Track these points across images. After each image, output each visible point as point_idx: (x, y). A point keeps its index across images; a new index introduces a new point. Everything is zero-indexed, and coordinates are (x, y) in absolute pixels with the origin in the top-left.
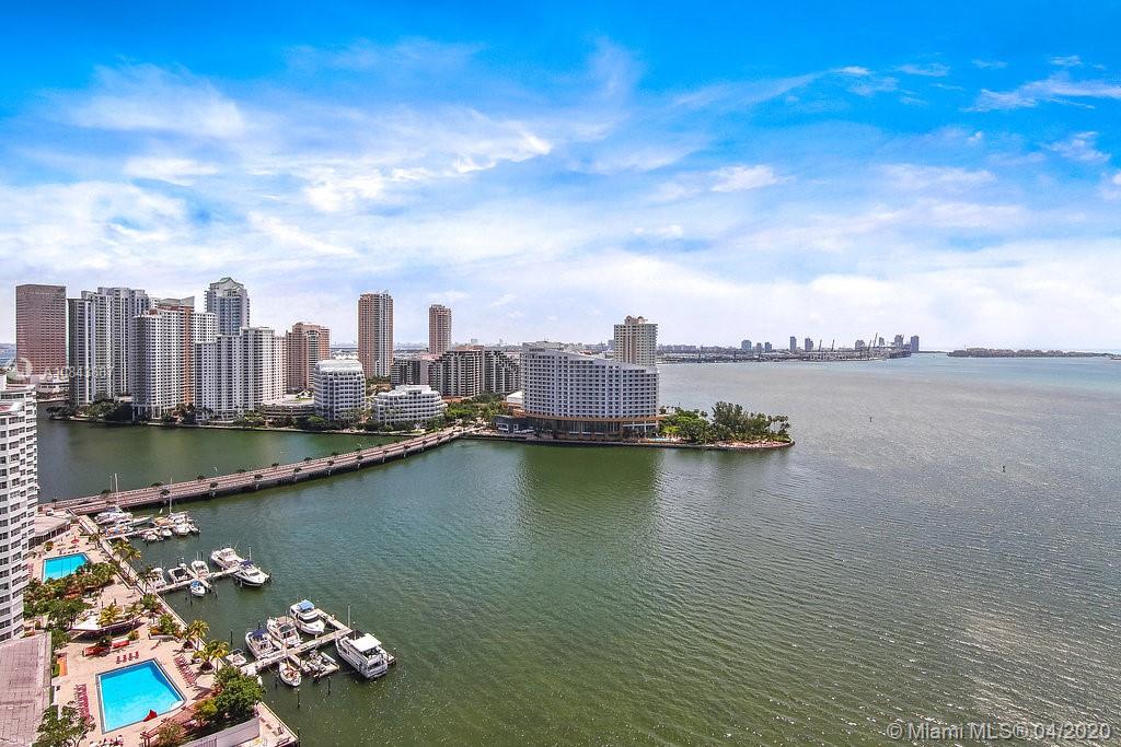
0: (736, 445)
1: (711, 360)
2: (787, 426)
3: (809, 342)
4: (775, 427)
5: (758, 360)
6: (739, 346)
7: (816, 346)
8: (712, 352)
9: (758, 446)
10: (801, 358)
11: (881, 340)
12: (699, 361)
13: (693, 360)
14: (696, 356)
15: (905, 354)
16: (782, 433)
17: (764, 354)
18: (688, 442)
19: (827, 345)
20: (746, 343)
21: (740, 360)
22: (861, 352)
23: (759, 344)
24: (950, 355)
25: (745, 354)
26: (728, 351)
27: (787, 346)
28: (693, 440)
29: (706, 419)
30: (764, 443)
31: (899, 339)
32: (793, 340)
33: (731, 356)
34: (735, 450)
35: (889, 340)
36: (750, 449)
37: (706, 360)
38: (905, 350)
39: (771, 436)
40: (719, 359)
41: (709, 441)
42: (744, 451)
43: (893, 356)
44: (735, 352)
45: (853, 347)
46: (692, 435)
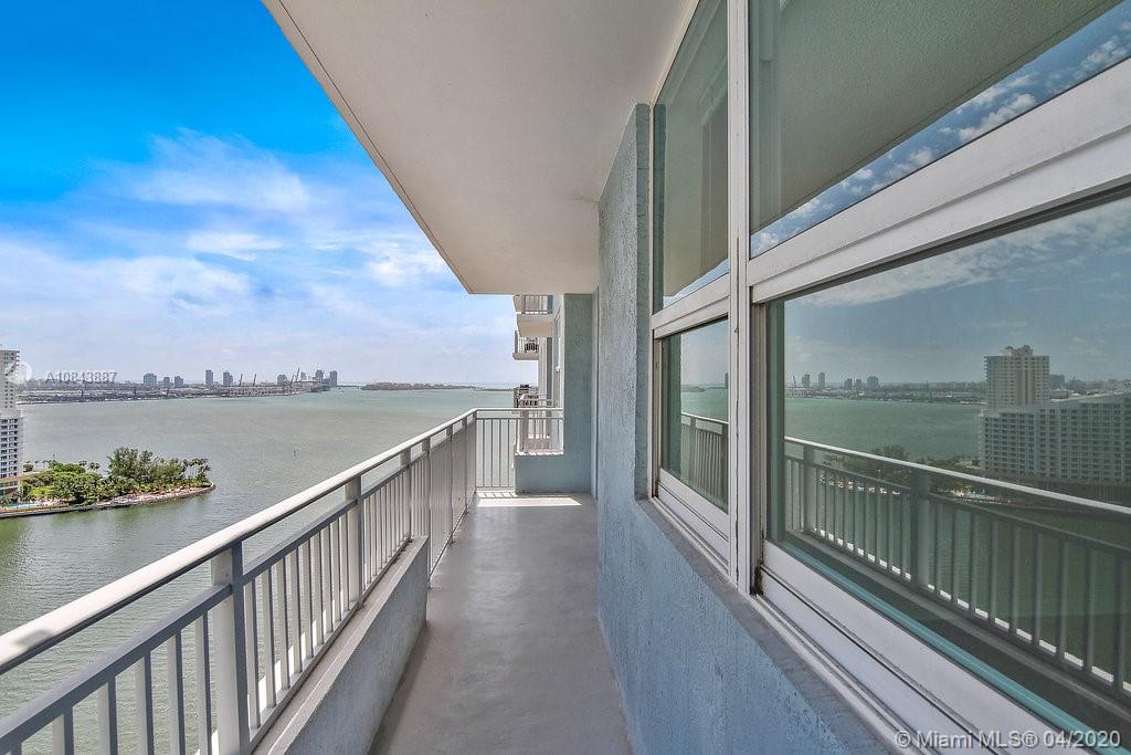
0: (142, 498)
1: (101, 399)
2: (207, 468)
3: (228, 377)
4: (191, 472)
5: (166, 397)
6: (140, 380)
7: (236, 380)
8: (103, 388)
9: (170, 495)
10: (219, 394)
11: (303, 375)
12: (81, 399)
13: (75, 399)
14: (78, 393)
15: (325, 389)
16: (201, 478)
17: (174, 390)
18: (71, 503)
19: (248, 379)
20: (150, 377)
21: (142, 397)
22: (284, 387)
23: (167, 379)
24: (363, 388)
25: (148, 390)
26: (124, 387)
27: (203, 380)
28: (80, 500)
29: (98, 472)
30: (178, 492)
31: (320, 373)
32: (209, 374)
33: (130, 393)
34: (142, 505)
35: (311, 375)
36: (159, 501)
37: (93, 399)
38: (324, 384)
39: (185, 483)
40: (111, 397)
41: (103, 498)
42: (152, 504)
43: (314, 390)
44: (135, 388)
45: (275, 381)
46: (77, 495)
